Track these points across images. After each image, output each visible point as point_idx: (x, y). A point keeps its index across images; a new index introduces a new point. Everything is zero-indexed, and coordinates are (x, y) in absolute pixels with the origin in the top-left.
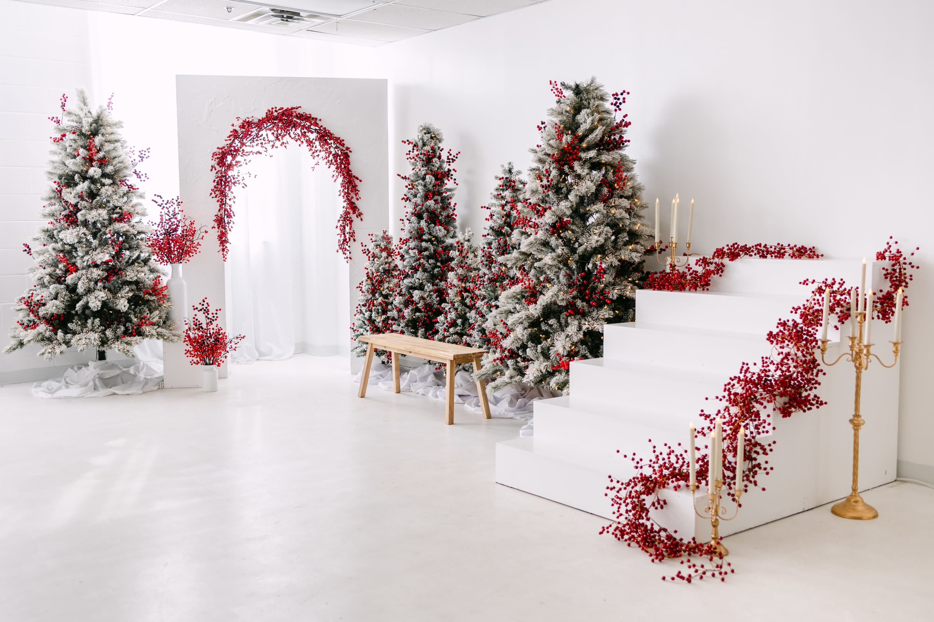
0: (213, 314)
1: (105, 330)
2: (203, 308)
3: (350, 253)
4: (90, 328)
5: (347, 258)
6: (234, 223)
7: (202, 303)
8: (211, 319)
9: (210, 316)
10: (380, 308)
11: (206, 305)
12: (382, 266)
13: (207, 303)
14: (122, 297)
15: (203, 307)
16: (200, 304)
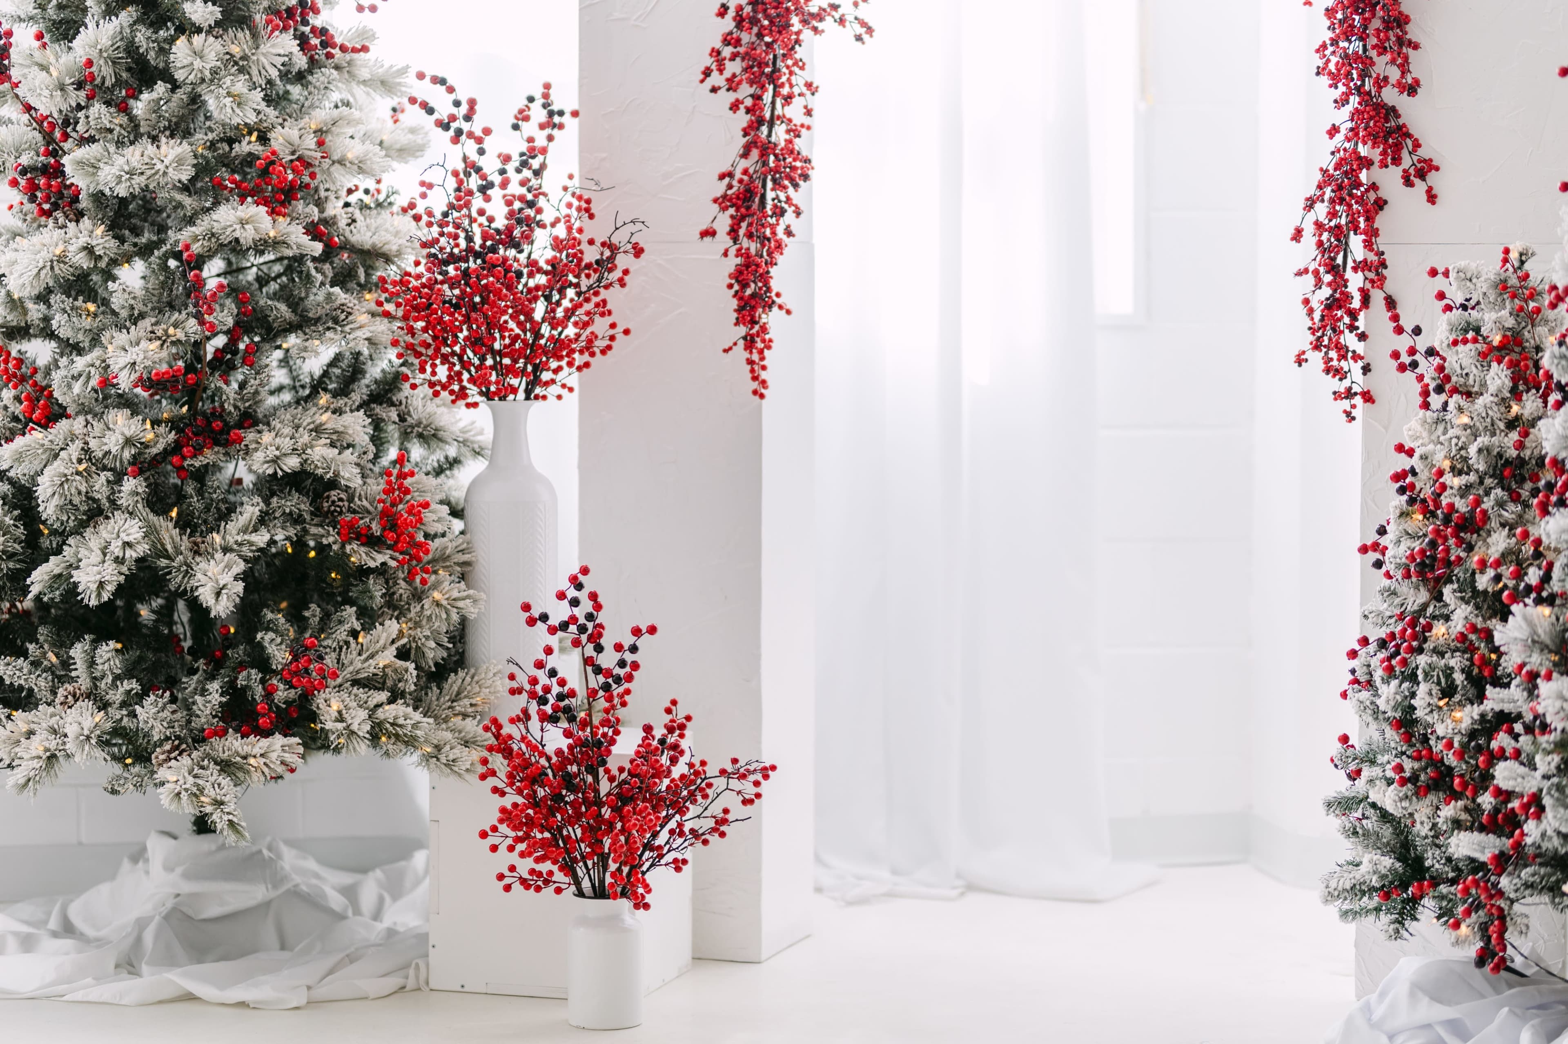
0: (619, 647)
1: (140, 698)
2: (573, 619)
3: (1366, 369)
4: (84, 683)
5: (1349, 394)
6: (798, 213)
7: (572, 593)
8: (608, 673)
9: (608, 659)
10: (1456, 662)
11: (587, 606)
12: (1483, 440)
13: (593, 596)
14: (226, 550)
15: (576, 611)
16: (561, 596)
